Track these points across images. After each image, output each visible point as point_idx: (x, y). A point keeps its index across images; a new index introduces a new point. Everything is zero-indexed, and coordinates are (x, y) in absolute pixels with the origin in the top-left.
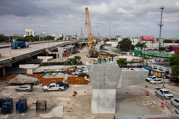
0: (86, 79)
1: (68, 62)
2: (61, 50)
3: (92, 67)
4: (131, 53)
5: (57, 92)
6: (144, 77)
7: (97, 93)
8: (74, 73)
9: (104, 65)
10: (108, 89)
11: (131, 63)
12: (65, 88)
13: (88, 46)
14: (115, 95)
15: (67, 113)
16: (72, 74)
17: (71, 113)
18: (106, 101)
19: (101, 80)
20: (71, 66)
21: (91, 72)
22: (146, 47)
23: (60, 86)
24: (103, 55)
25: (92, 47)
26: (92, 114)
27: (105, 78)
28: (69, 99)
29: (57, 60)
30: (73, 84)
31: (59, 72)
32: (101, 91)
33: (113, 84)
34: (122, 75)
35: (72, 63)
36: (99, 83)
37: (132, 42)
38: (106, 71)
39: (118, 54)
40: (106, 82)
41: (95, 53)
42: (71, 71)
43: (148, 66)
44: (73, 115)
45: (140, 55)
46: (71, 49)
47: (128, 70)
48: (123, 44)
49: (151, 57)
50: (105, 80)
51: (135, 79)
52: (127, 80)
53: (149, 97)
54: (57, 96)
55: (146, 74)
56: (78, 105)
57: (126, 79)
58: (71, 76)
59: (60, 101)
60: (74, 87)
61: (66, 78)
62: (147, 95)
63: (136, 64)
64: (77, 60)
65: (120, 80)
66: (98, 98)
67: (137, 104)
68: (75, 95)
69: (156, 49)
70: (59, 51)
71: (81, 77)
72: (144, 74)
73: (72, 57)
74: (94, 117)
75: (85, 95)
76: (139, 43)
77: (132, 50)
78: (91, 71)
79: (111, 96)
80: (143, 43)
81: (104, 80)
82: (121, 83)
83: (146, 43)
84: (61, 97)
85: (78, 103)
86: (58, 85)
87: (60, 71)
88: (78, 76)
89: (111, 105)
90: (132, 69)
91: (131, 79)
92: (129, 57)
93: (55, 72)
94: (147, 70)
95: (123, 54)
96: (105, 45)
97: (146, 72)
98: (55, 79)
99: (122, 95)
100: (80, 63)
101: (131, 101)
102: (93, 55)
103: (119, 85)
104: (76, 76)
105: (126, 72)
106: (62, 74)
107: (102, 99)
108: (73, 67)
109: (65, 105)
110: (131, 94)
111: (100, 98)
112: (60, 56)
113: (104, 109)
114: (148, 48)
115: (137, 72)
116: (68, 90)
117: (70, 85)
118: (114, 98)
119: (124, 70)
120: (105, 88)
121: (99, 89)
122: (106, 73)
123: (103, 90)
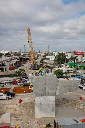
0: (30, 88)
1: (14, 75)
2: (8, 65)
3: (35, 78)
4: (66, 65)
5: (5, 100)
6: (77, 85)
7: (39, 100)
8: (19, 84)
9: (44, 76)
10: (48, 96)
11: (66, 73)
12: (12, 97)
13: (31, 61)
14: (54, 101)
15: (13, 119)
16: (17, 84)
17: (18, 118)
18: (47, 106)
19: (42, 89)
20: (17, 78)
21: (34, 83)
22: (78, 60)
23: (7, 95)
24: (43, 67)
25: (34, 61)
26: (35, 118)
27: (45, 87)
28: (16, 106)
29: (4, 73)
30: (19, 93)
31: (6, 83)
32: (43, 98)
33: (52, 92)
34: (59, 83)
35: (17, 75)
36: (41, 91)
37: (67, 56)
38: (46, 81)
39: (55, 66)
40: (47, 90)
41: (36, 66)
42: (17, 82)
43: (80, 76)
44: (19, 120)
45: (73, 67)
46: (16, 63)
47: (64, 80)
48: (59, 58)
49: (82, 68)
50: (45, 88)
51: (71, 87)
52: (64, 88)
53: (82, 102)
54: (5, 104)
55: (79, 83)
56: (23, 111)
57: (63, 87)
58: (17, 86)
59: (7, 108)
60: (19, 96)
61: (13, 88)
62: (80, 100)
63: (70, 75)
64: (22, 72)
65: (58, 88)
66: (40, 104)
67: (73, 107)
68: (21, 103)
70: (6, 65)
71: (26, 87)
72: (78, 82)
73: (18, 69)
74: (37, 121)
75: (29, 102)
76: (72, 56)
77: (67, 63)
78: (34, 81)
79: (51, 102)
80: (75, 56)
81: (44, 89)
82: (59, 90)
83: (78, 56)
84: (9, 105)
85: (23, 109)
86: (6, 94)
87: (8, 82)
89: (51, 110)
90: (67, 79)
91: (67, 87)
92: (64, 69)
93: (3, 83)
94: (79, 79)
95: (59, 66)
96: (45, 59)
97: (79, 80)
98: (3, 89)
99: (60, 101)
100: (24, 75)
101: (68, 105)
102: (35, 67)
103: (57, 92)
104: (21, 86)
105: (63, 81)
106: (9, 84)
107: (43, 105)
108: (18, 79)
109: (12, 111)
110: (68, 100)
111: (42, 104)
112: (7, 69)
113: (45, 114)
114: (80, 61)
115: (71, 81)
116: (14, 98)
117: (16, 94)
118: (53, 104)
119: (61, 80)
120: (46, 96)
121: (40, 97)
122: (46, 83)
123: (44, 97)
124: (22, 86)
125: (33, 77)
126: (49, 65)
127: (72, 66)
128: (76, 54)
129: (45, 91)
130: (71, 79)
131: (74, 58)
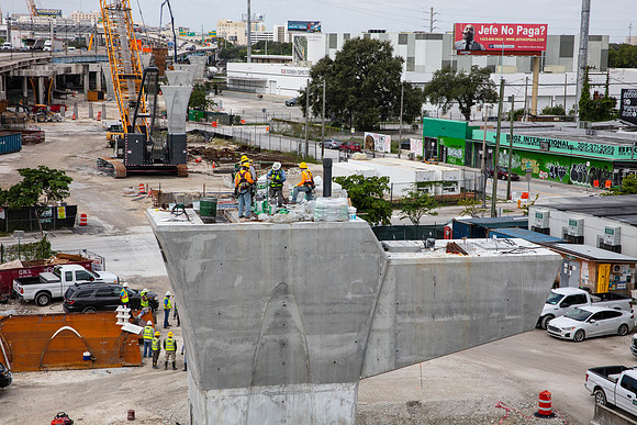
0: (128, 327)
3: (198, 244)
4: (402, 138)
6: (530, 296)
7: (233, 417)
8: (30, 291)
10: (304, 387)
16: (15, 296)
19: (259, 325)
20: (8, 242)
27: (282, 315)
32: (261, 398)
33: (336, 352)
34: (390, 285)
36: (248, 346)
38: (290, 267)
39: (315, 149)
40: (293, 338)
42: (11, 274)
43: (524, 225)
45: (460, 153)
47: (429, 255)
50: (282, 323)
51: (478, 311)
52: (426, 320)
55: (543, 278)
57: (421, 312)
58: (12, 310)
64: (43, 198)
65: (384, 322)
69: (558, 111)
71: (88, 317)
81: (274, 328)
82: (387, 340)
83: (490, 70)
88: (66, 307)
91: (450, 312)
100: (62, 215)
102: (150, 157)
103: (373, 352)
104: (45, 311)
105: (419, 265)
108: (21, 249)
115: (488, 264)
119: (405, 256)
120: (284, 381)
121: (242, 391)
122: (290, 281)
123: (270, 395)
124: (59, 309)
125: (184, 234)
126: (259, 136)
127: (451, 152)
128: (478, 52)
129: (283, 344)
130: (481, 249)
131: (466, 82)
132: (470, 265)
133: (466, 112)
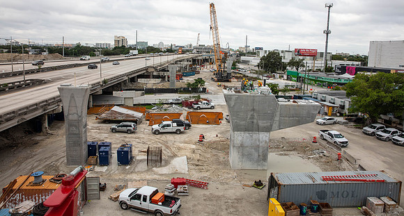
1: (185, 89)
2: (174, 70)
4: (282, 75)
5: (174, 135)
6: (313, 114)
7: (240, 138)
8: (196, 106)
10: (257, 132)
12: (185, 129)
13: (213, 64)
14: (268, 141)
15: (193, 167)
16: (193, 107)
17: (200, 167)
18: (253, 150)
19: (247, 118)
20: (192, 95)
22: (304, 66)
23: (178, 125)
25: (220, 66)
26: (231, 169)
28: (194, 147)
29: (166, 85)
30: (197, 123)
31: (172, 104)
32: (247, 134)
33: (265, 125)
34: (279, 110)
35: (190, 89)
36: (244, 122)
37: (283, 58)
38: (255, 104)
40: (255, 121)
41: (225, 74)
42: (192, 103)
43: (311, 97)
44: (203, 170)
45: (296, 79)
46: (186, 68)
47: (289, 103)
48: (269, 61)
49: (313, 82)
50: (252, 117)
51: (300, 117)
52: (287, 118)
53: (317, 146)
54: (175, 141)
56: (208, 156)
57: (286, 116)
58: (191, 110)
59: (179, 149)
60: (198, 129)
61: (185, 113)
62: (313, 142)
64: (199, 86)
65: (277, 118)
66: (242, 146)
67: (299, 155)
69: (320, 70)
70: (170, 70)
72: (314, 110)
73: (191, 79)
74: (235, 174)
75: (217, 141)
77: (283, 71)
79: (261, 142)
80: (299, 59)
81: (250, 118)
82: (278, 123)
83: (304, 59)
84: (181, 142)
85: (208, 153)
86: (175, 124)
87: (174, 102)
90: (294, 102)
91: (293, 117)
92: (281, 82)
93: (167, 104)
95: (269, 77)
96: (239, 62)
97: (316, 106)
98: (168, 114)
99: (276, 141)
101: (290, 150)
102: (222, 78)
103: (274, 125)
104: (199, 111)
105: (286, 105)
106: (177, 106)
107: (247, 147)
108: (194, 97)
109: (189, 155)
110: (290, 141)
111: (245, 145)
112: (172, 78)
113: (250, 163)
114: (308, 69)
116: (189, 132)
117: (192, 125)
119: (283, 103)
120: (252, 131)
121: (243, 132)
122: (255, 108)
125: (231, 95)
126: (248, 73)
127: (293, 78)
128: (300, 55)
129: (253, 122)
130: (301, 102)
131: (297, 62)
132: (299, 106)
133: (297, 69)
